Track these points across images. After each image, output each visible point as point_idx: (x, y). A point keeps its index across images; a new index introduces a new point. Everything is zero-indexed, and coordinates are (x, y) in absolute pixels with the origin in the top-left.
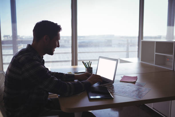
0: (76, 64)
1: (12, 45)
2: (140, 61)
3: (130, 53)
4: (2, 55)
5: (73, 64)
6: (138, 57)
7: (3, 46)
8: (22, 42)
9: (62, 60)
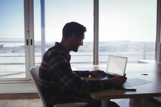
0: (97, 64)
1: (41, 49)
2: (158, 62)
3: (146, 56)
4: (34, 56)
5: (95, 63)
6: (156, 59)
7: (36, 50)
8: (47, 46)
9: (81, 61)
